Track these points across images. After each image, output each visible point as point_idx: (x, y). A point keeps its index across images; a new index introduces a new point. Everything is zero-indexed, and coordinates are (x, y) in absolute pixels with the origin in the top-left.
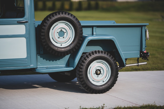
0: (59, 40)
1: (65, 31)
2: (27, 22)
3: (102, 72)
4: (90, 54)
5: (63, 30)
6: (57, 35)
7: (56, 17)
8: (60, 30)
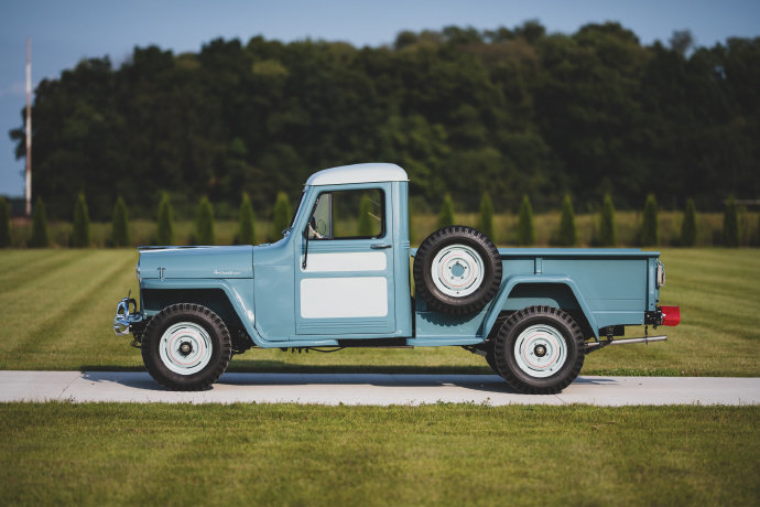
0: (453, 282)
1: (465, 265)
2: (389, 247)
3: (549, 351)
4: (520, 314)
5: (461, 262)
6: (448, 274)
7: (443, 237)
8: (454, 262)
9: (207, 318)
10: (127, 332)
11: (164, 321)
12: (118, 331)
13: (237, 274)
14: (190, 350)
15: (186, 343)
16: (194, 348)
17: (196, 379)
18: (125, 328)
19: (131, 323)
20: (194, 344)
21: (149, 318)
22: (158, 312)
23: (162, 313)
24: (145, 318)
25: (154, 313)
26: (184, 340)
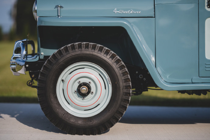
9: (107, 58)
10: (22, 71)
11: (62, 60)
12: (14, 70)
13: (139, 13)
14: (89, 92)
15: (85, 84)
16: (93, 89)
17: (95, 122)
18: (20, 67)
19: (27, 63)
20: (92, 85)
21: (46, 57)
22: (55, 51)
23: (60, 53)
24: (42, 57)
25: (51, 52)
26: (83, 80)
